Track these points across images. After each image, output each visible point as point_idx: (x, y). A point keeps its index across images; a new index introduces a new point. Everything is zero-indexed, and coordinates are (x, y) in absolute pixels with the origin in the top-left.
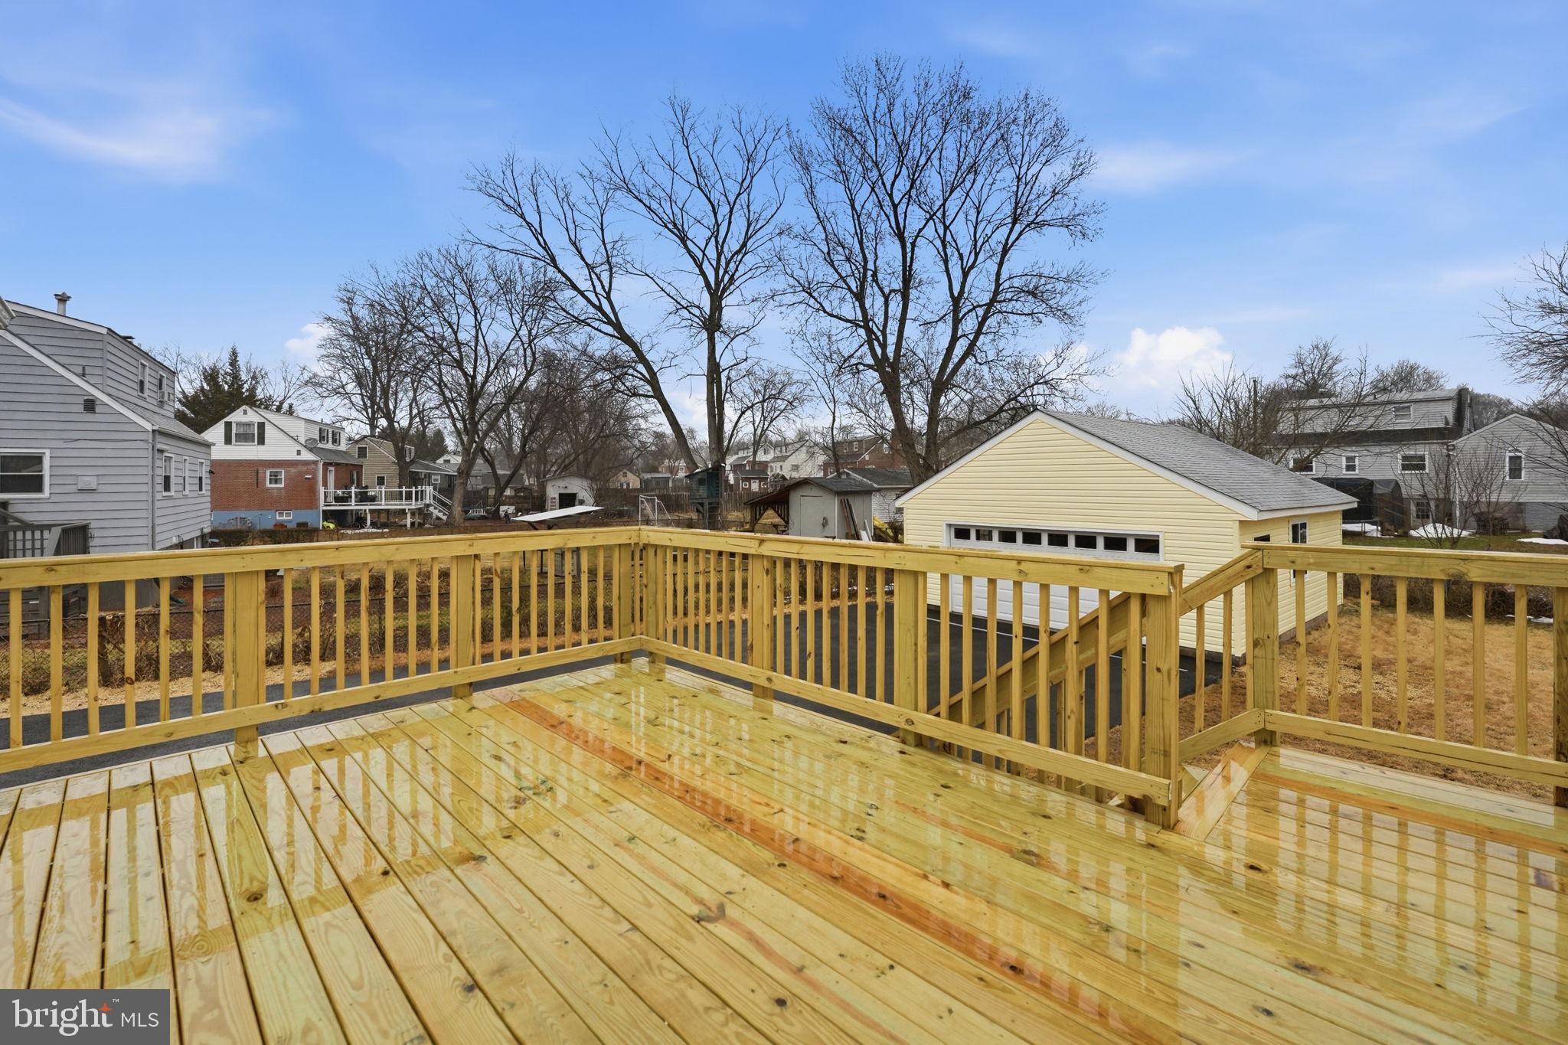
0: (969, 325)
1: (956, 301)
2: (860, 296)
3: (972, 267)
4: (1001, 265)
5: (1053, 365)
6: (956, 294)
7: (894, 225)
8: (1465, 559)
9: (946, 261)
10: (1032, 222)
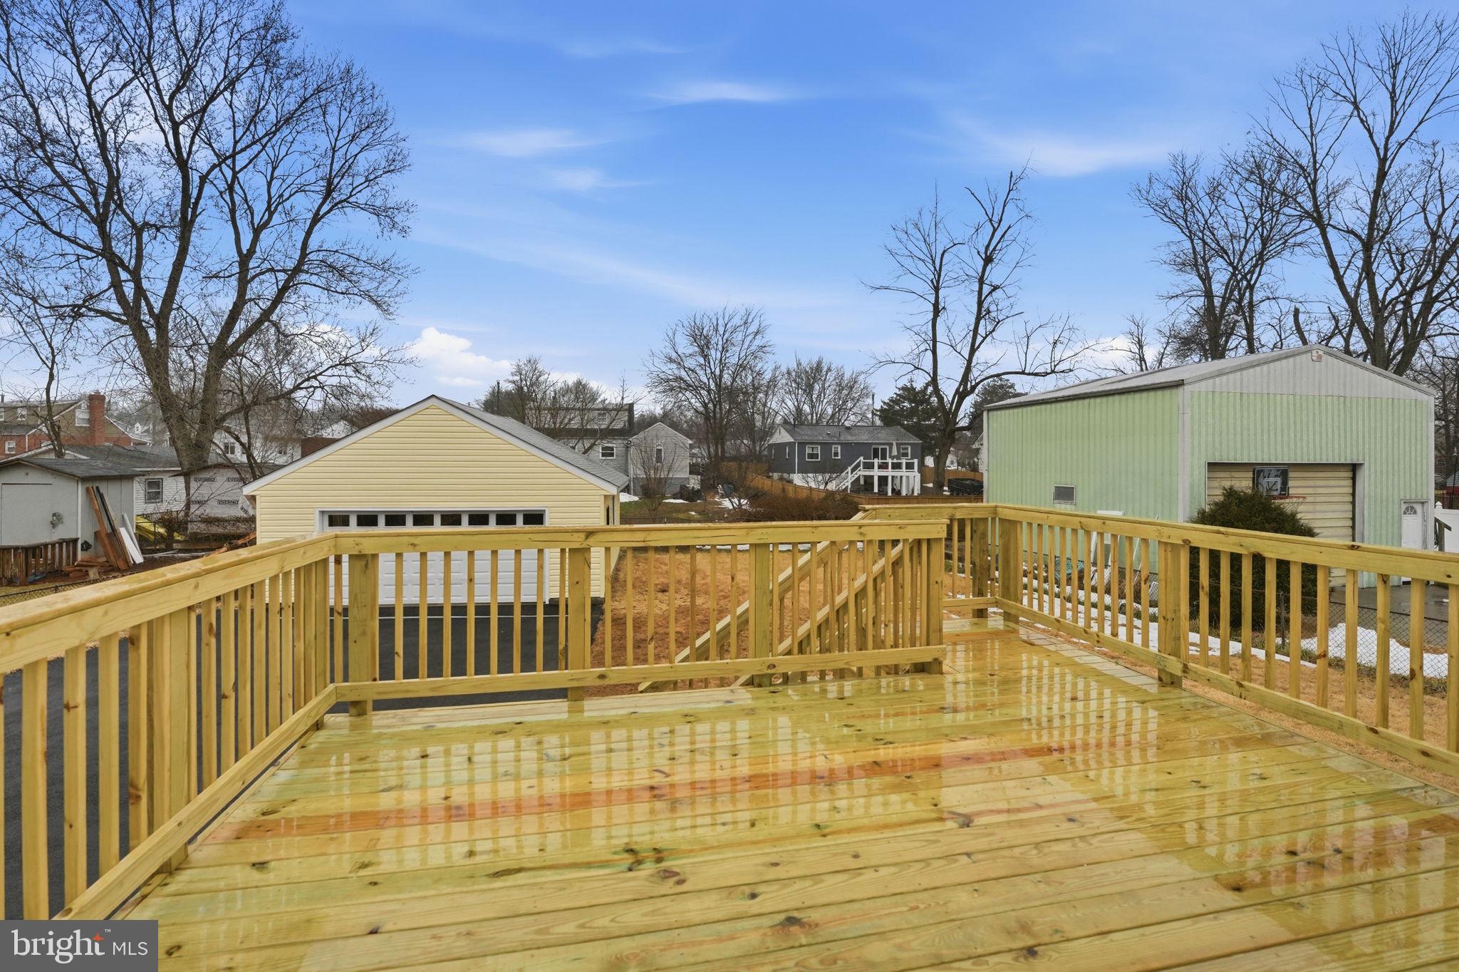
0: (265, 287)
1: (244, 259)
2: (101, 222)
3: (265, 225)
4: (309, 233)
5: (358, 348)
6: (245, 249)
7: (172, 147)
8: (955, 508)
9: (233, 211)
10: (345, 200)
